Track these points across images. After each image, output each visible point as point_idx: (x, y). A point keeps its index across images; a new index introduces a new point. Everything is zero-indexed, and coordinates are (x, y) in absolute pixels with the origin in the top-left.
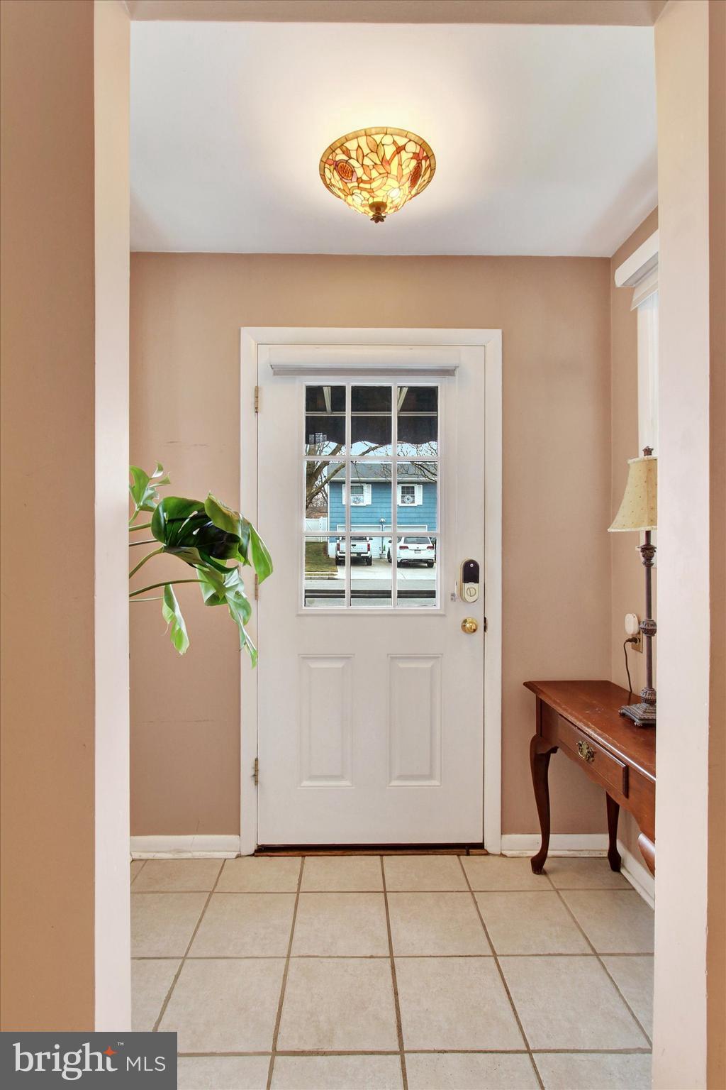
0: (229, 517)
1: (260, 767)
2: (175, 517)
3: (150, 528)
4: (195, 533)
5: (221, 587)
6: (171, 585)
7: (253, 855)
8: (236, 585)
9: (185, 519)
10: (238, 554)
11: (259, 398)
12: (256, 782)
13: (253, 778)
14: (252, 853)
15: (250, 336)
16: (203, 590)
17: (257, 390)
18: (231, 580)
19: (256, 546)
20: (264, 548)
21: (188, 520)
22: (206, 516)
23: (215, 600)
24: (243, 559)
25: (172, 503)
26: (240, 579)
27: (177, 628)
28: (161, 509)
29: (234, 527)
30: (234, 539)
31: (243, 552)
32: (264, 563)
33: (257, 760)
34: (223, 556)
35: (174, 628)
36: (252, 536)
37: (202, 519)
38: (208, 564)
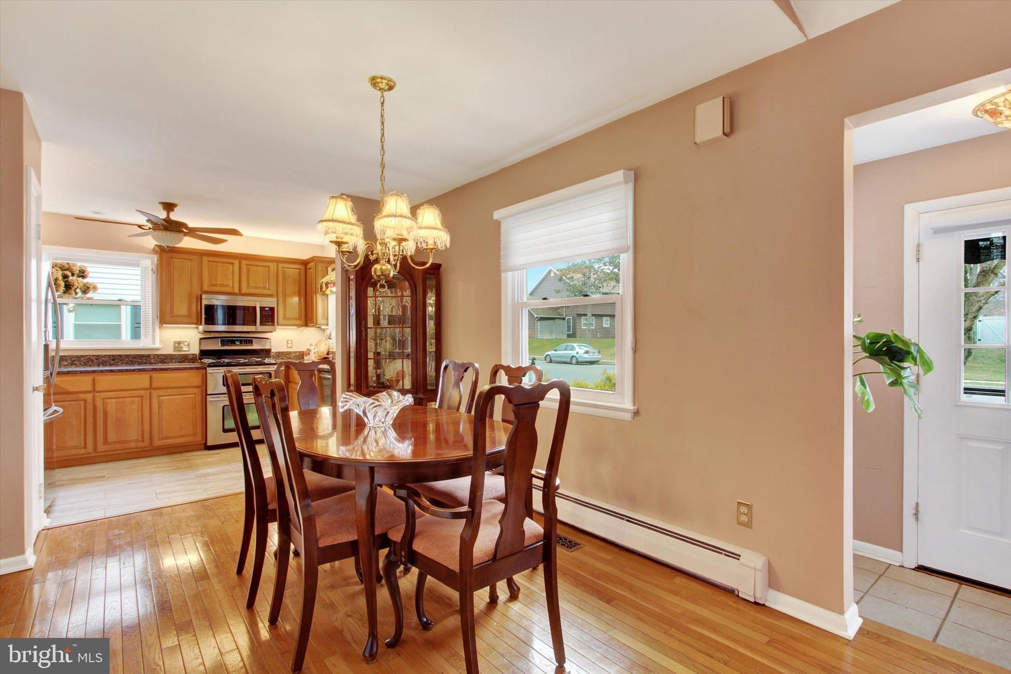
0: (906, 342)
1: (920, 509)
2: (873, 341)
3: (860, 347)
4: (884, 349)
5: (899, 376)
6: (863, 375)
7: (914, 569)
8: (909, 376)
9: (879, 343)
10: (911, 360)
11: (920, 252)
12: (917, 519)
13: (914, 516)
14: (913, 568)
15: (910, 210)
16: (885, 378)
17: (918, 245)
18: (905, 373)
19: (922, 356)
20: (928, 358)
21: (881, 343)
22: (891, 341)
23: (892, 384)
24: (914, 362)
25: (871, 335)
26: (912, 373)
27: (866, 398)
28: (866, 338)
29: (909, 347)
30: (908, 353)
31: (915, 359)
32: (928, 366)
33: (917, 504)
34: (901, 361)
35: (863, 399)
36: (919, 351)
37: (889, 342)
38: (893, 365)
